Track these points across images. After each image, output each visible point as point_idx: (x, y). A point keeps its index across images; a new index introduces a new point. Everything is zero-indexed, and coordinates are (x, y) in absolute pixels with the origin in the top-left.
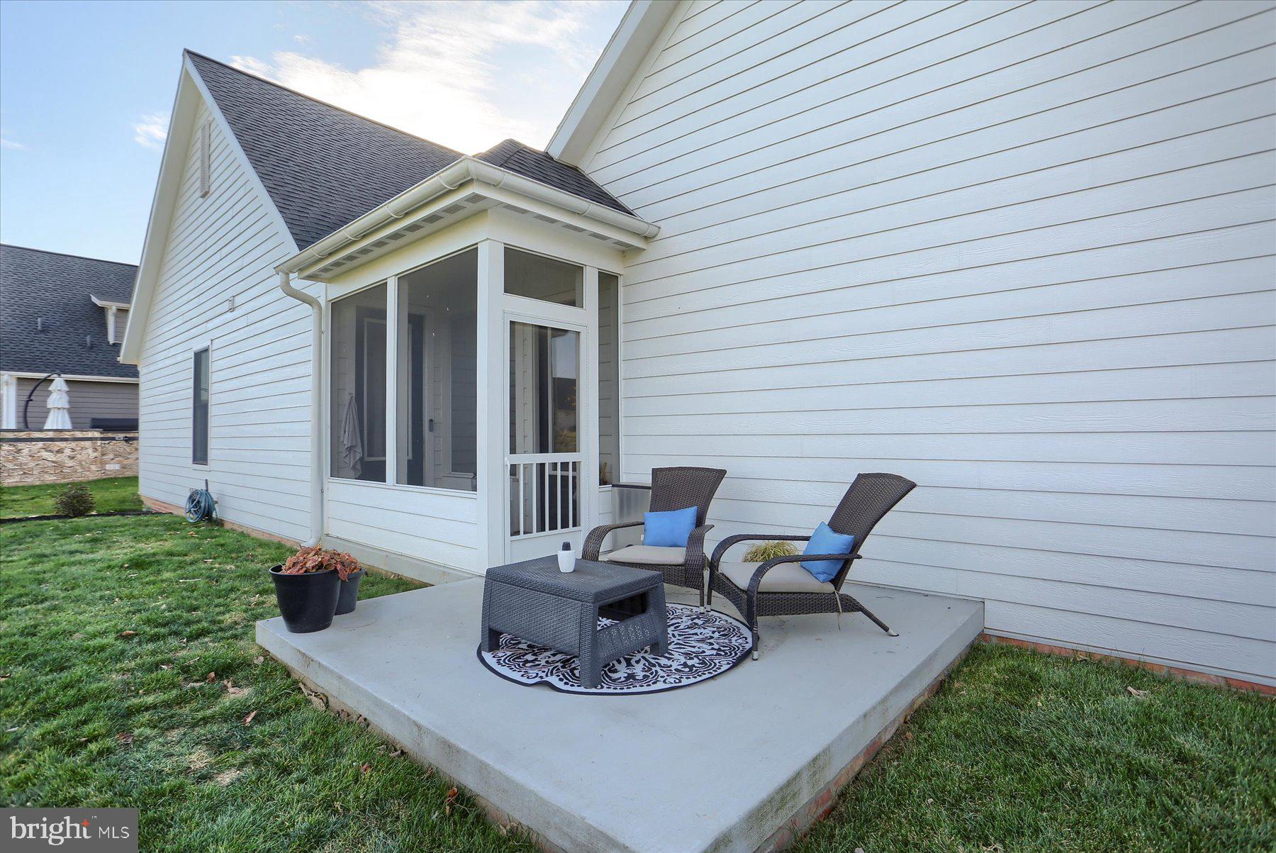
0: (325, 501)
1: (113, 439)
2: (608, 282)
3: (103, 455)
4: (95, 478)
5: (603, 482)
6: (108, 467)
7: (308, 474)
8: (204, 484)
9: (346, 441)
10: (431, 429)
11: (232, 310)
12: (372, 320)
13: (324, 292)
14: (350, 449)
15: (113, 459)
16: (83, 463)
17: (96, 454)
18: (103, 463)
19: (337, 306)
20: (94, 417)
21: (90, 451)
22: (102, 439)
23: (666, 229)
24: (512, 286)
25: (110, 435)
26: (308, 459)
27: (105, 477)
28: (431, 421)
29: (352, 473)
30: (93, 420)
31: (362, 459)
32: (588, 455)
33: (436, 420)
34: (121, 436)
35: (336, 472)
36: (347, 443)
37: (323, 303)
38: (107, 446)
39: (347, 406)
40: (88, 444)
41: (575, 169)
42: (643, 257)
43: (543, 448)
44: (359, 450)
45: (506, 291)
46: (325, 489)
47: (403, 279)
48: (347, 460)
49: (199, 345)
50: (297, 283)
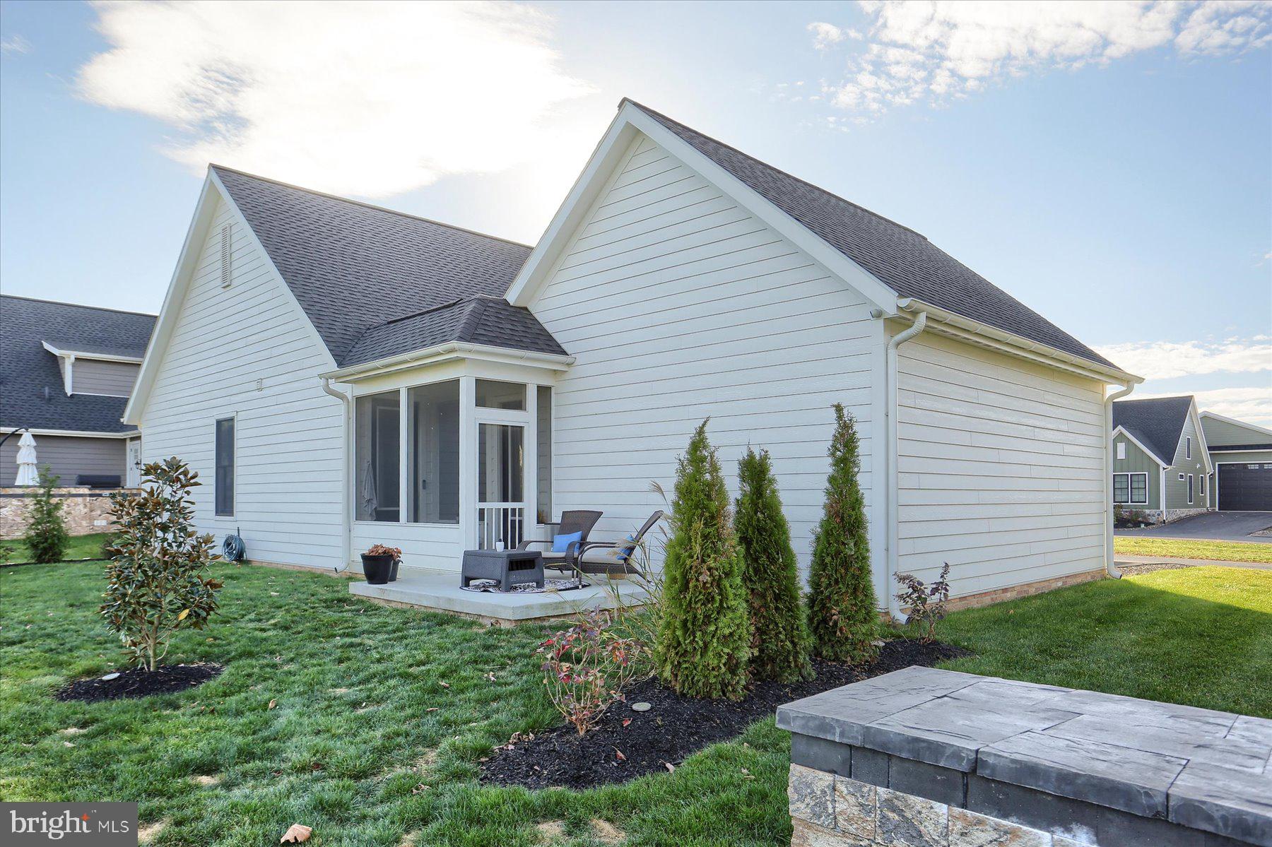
0: (352, 537)
1: (100, 495)
2: (544, 392)
3: (91, 511)
4: (85, 534)
5: (539, 522)
6: (97, 523)
7: (340, 519)
8: (237, 531)
9: (367, 496)
10: (424, 488)
11: (260, 389)
12: (382, 408)
13: (352, 391)
14: (369, 501)
15: (100, 515)
16: (77, 518)
17: (86, 510)
18: (92, 519)
19: (360, 400)
20: (80, 474)
21: (81, 507)
22: (91, 495)
23: (580, 359)
24: (481, 402)
25: (97, 492)
26: (340, 508)
27: (94, 532)
28: (424, 481)
29: (370, 518)
30: (81, 477)
31: (376, 508)
32: (529, 505)
33: (427, 481)
34: (107, 492)
35: (359, 517)
36: (367, 497)
37: (350, 398)
38: (95, 502)
39: (366, 472)
40: (80, 500)
41: (526, 309)
42: (566, 376)
43: (505, 499)
44: (375, 502)
45: (476, 405)
46: (352, 528)
47: (410, 390)
48: (366, 508)
49: (224, 414)
50: (336, 386)
